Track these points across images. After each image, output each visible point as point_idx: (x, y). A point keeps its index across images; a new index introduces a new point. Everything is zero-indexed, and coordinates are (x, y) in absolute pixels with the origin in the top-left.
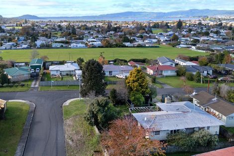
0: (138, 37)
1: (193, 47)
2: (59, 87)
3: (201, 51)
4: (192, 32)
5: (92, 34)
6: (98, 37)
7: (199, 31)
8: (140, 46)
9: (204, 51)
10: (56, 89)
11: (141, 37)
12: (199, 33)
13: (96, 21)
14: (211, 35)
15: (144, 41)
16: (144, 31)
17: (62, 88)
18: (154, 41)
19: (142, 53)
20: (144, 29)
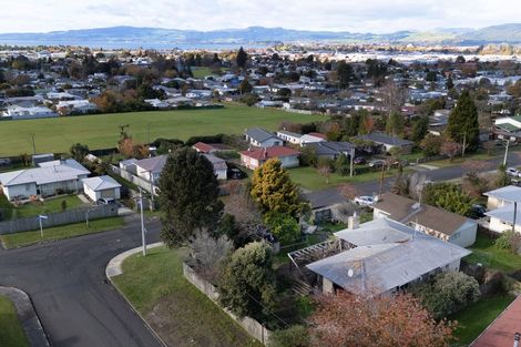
0: (168, 85)
1: (286, 105)
2: (61, 230)
3: (303, 112)
4: (268, 75)
5: (51, 81)
6: (71, 87)
7: (279, 70)
8: (183, 107)
9: (310, 112)
10: (56, 234)
11: (177, 86)
12: (282, 77)
13: (45, 48)
14: (302, 79)
15: (184, 95)
16: (174, 72)
17: (72, 231)
18: (206, 93)
19: (200, 122)
20: (174, 68)
